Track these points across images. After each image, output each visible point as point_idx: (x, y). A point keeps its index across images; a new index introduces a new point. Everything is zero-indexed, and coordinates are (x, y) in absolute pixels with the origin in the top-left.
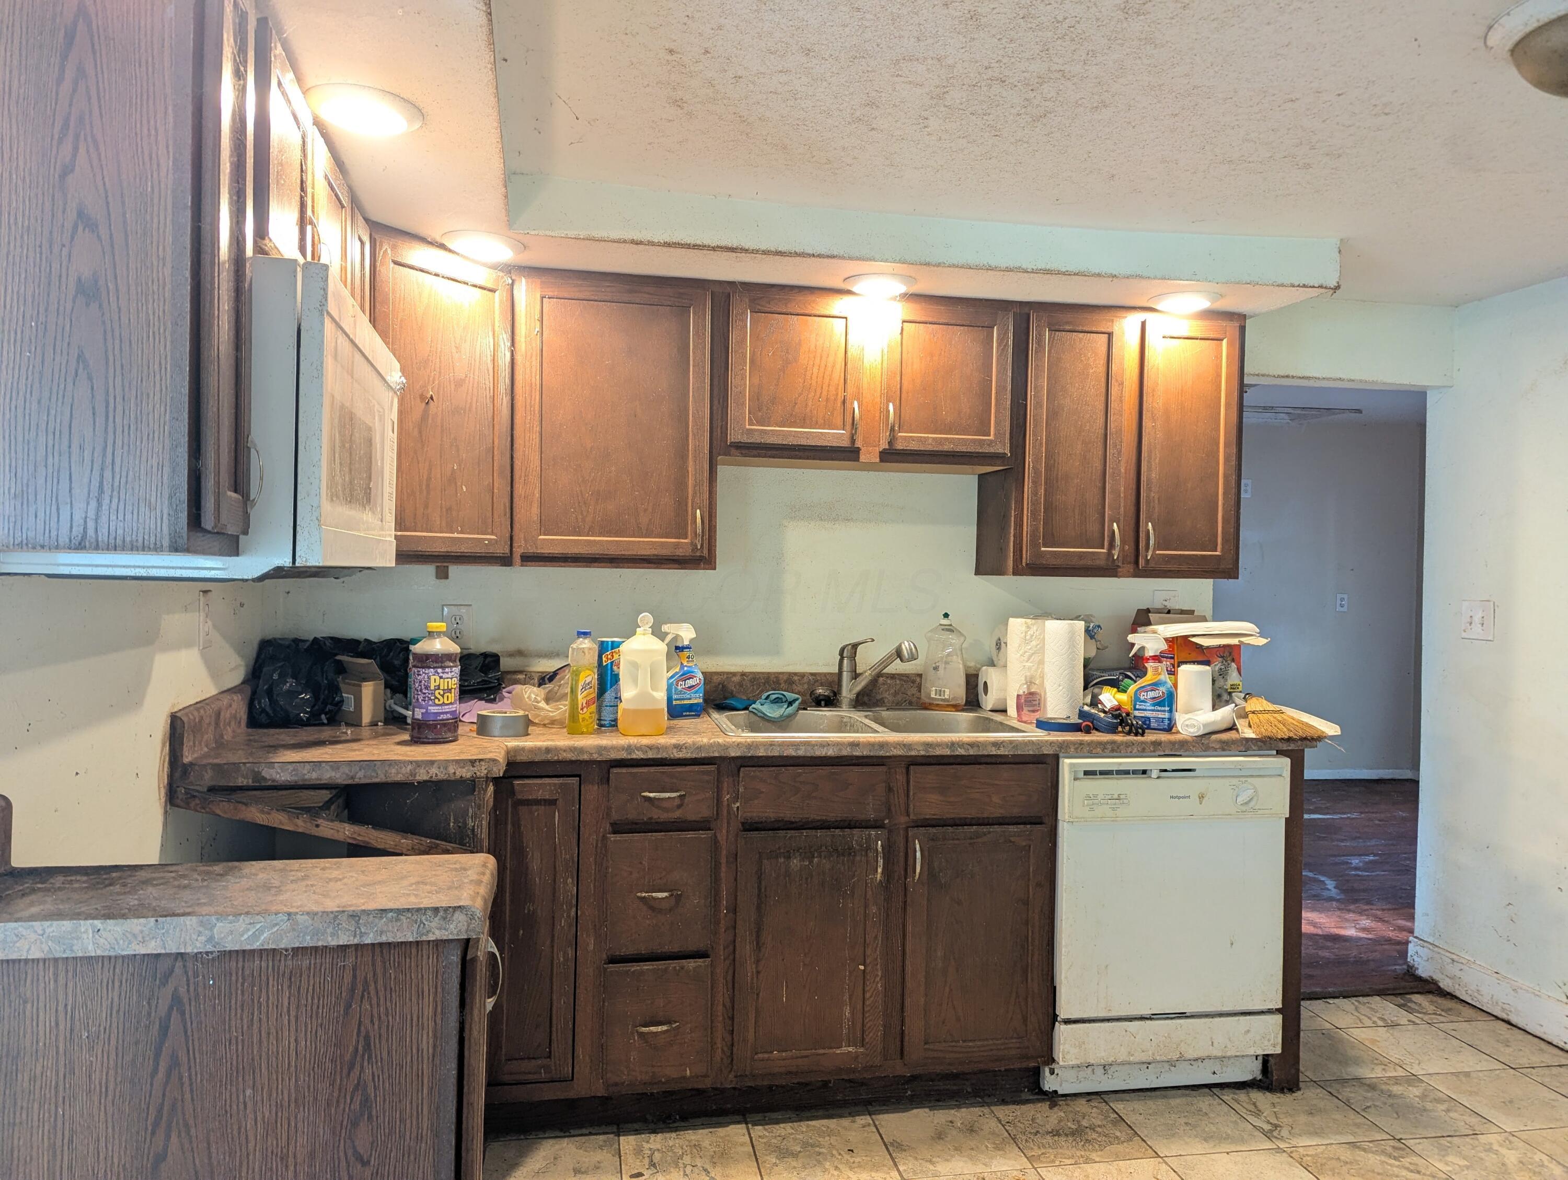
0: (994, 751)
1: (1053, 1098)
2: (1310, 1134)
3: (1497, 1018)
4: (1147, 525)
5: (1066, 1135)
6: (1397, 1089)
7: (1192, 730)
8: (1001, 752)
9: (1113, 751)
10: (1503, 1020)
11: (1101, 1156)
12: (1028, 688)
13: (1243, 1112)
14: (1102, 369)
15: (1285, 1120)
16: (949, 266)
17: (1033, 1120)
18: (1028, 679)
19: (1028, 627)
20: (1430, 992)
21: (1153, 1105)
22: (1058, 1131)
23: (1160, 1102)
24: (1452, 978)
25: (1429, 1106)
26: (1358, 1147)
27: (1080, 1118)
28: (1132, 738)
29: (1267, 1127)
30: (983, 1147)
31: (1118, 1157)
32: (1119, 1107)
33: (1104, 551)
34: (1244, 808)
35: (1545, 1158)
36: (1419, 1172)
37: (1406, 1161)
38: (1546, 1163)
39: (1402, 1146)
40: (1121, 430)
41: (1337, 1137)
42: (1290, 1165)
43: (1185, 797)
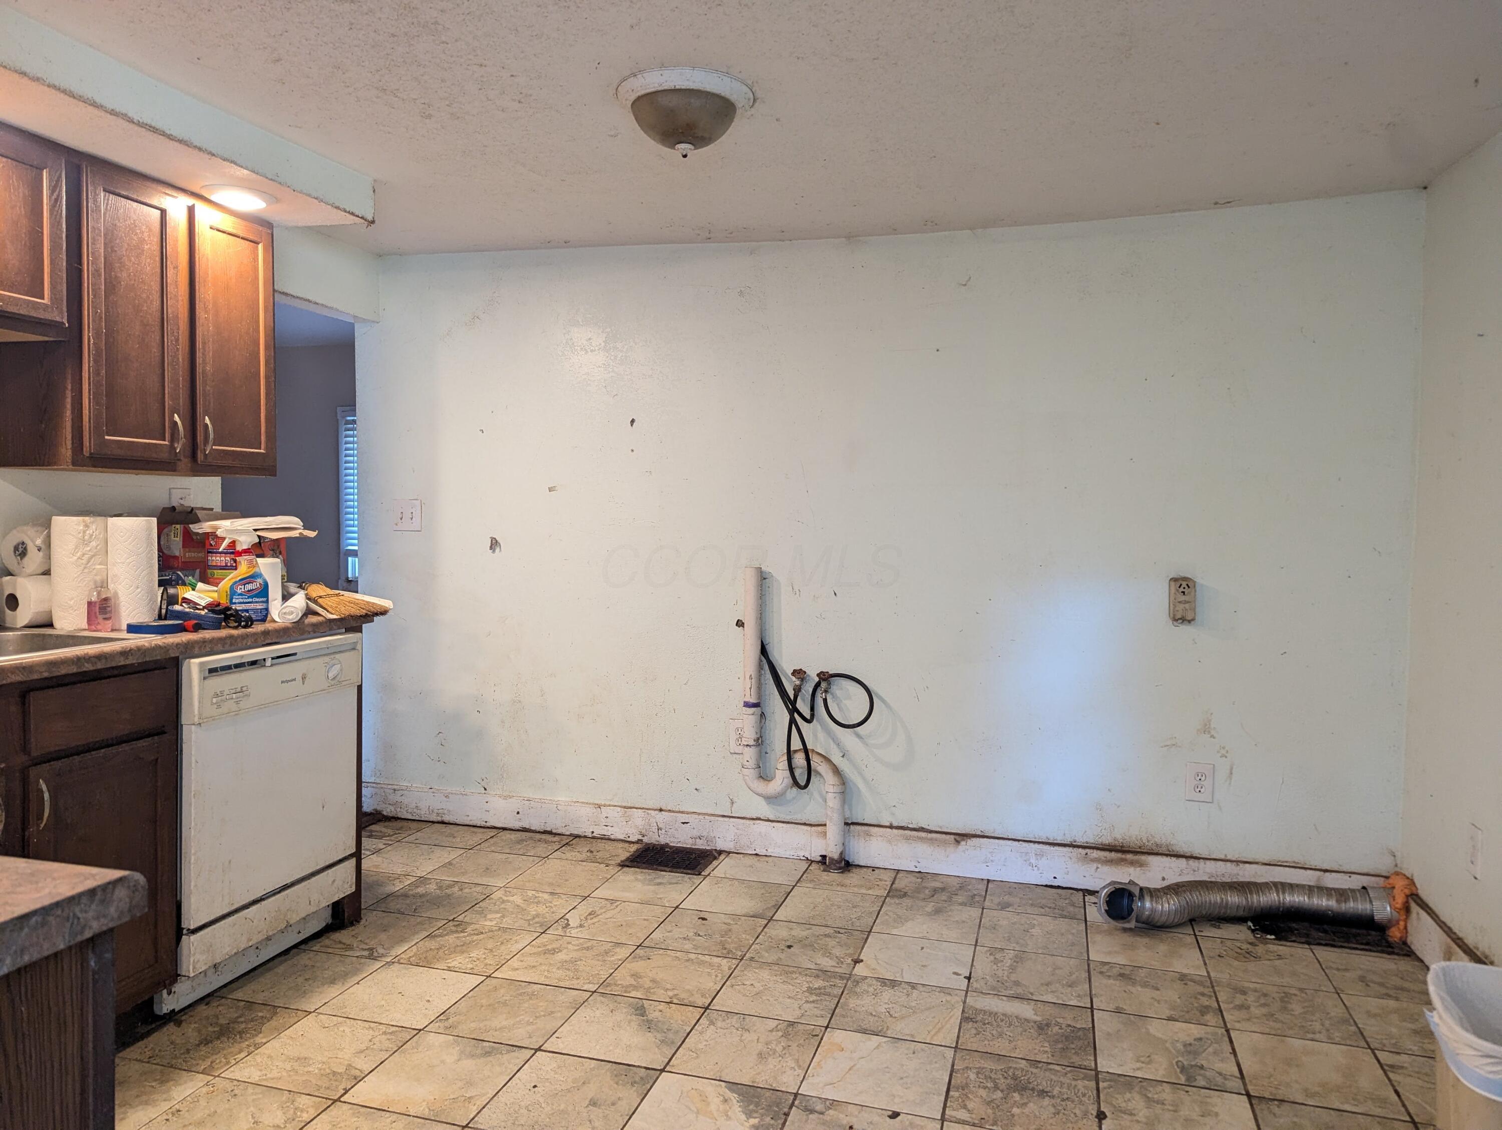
0: (122, 662)
1: (173, 1017)
2: (397, 943)
3: (433, 822)
4: (204, 419)
5: (218, 1038)
6: (421, 890)
7: (291, 617)
8: (130, 661)
9: (231, 645)
10: (438, 822)
11: (264, 1037)
12: (99, 593)
13: (337, 951)
14: (156, 248)
15: (372, 943)
16: (49, 86)
17: (172, 1043)
18: (99, 584)
19: (87, 526)
20: (380, 821)
21: (266, 979)
22: (206, 1039)
23: (268, 975)
24: (394, 804)
25: (448, 891)
26: (436, 936)
27: (215, 1020)
28: (241, 631)
29: (366, 953)
30: (148, 1089)
31: (279, 1030)
32: (239, 995)
33: (166, 443)
34: (333, 683)
35: (534, 892)
36: (482, 933)
37: (469, 929)
38: (537, 895)
39: (458, 923)
40: (177, 317)
41: (416, 936)
42: (406, 968)
43: (292, 680)
